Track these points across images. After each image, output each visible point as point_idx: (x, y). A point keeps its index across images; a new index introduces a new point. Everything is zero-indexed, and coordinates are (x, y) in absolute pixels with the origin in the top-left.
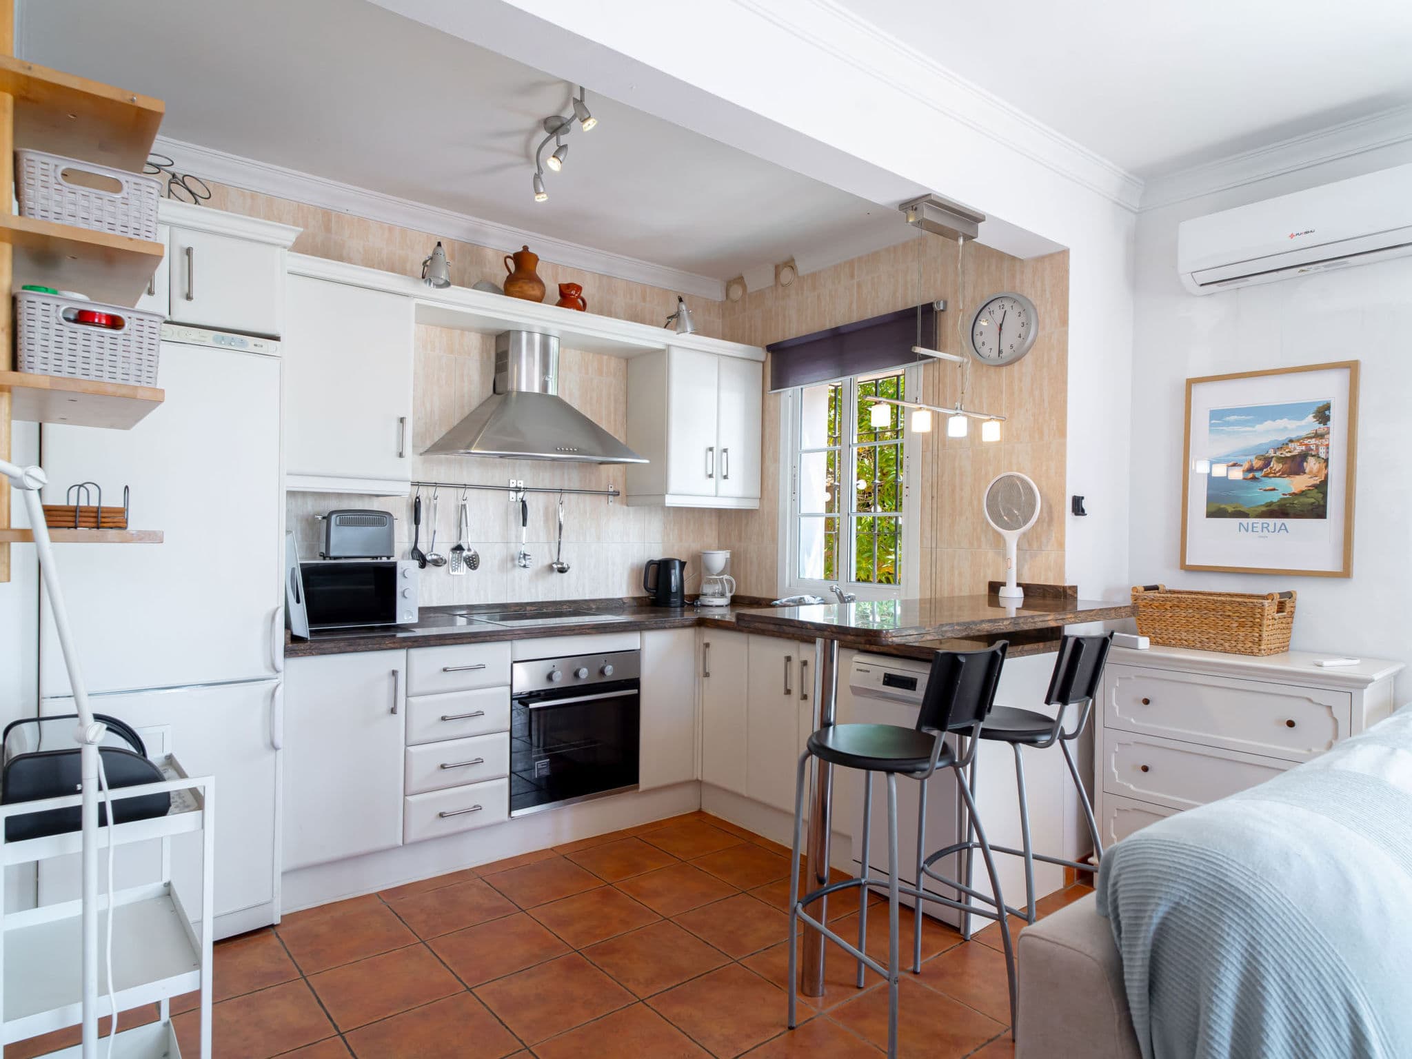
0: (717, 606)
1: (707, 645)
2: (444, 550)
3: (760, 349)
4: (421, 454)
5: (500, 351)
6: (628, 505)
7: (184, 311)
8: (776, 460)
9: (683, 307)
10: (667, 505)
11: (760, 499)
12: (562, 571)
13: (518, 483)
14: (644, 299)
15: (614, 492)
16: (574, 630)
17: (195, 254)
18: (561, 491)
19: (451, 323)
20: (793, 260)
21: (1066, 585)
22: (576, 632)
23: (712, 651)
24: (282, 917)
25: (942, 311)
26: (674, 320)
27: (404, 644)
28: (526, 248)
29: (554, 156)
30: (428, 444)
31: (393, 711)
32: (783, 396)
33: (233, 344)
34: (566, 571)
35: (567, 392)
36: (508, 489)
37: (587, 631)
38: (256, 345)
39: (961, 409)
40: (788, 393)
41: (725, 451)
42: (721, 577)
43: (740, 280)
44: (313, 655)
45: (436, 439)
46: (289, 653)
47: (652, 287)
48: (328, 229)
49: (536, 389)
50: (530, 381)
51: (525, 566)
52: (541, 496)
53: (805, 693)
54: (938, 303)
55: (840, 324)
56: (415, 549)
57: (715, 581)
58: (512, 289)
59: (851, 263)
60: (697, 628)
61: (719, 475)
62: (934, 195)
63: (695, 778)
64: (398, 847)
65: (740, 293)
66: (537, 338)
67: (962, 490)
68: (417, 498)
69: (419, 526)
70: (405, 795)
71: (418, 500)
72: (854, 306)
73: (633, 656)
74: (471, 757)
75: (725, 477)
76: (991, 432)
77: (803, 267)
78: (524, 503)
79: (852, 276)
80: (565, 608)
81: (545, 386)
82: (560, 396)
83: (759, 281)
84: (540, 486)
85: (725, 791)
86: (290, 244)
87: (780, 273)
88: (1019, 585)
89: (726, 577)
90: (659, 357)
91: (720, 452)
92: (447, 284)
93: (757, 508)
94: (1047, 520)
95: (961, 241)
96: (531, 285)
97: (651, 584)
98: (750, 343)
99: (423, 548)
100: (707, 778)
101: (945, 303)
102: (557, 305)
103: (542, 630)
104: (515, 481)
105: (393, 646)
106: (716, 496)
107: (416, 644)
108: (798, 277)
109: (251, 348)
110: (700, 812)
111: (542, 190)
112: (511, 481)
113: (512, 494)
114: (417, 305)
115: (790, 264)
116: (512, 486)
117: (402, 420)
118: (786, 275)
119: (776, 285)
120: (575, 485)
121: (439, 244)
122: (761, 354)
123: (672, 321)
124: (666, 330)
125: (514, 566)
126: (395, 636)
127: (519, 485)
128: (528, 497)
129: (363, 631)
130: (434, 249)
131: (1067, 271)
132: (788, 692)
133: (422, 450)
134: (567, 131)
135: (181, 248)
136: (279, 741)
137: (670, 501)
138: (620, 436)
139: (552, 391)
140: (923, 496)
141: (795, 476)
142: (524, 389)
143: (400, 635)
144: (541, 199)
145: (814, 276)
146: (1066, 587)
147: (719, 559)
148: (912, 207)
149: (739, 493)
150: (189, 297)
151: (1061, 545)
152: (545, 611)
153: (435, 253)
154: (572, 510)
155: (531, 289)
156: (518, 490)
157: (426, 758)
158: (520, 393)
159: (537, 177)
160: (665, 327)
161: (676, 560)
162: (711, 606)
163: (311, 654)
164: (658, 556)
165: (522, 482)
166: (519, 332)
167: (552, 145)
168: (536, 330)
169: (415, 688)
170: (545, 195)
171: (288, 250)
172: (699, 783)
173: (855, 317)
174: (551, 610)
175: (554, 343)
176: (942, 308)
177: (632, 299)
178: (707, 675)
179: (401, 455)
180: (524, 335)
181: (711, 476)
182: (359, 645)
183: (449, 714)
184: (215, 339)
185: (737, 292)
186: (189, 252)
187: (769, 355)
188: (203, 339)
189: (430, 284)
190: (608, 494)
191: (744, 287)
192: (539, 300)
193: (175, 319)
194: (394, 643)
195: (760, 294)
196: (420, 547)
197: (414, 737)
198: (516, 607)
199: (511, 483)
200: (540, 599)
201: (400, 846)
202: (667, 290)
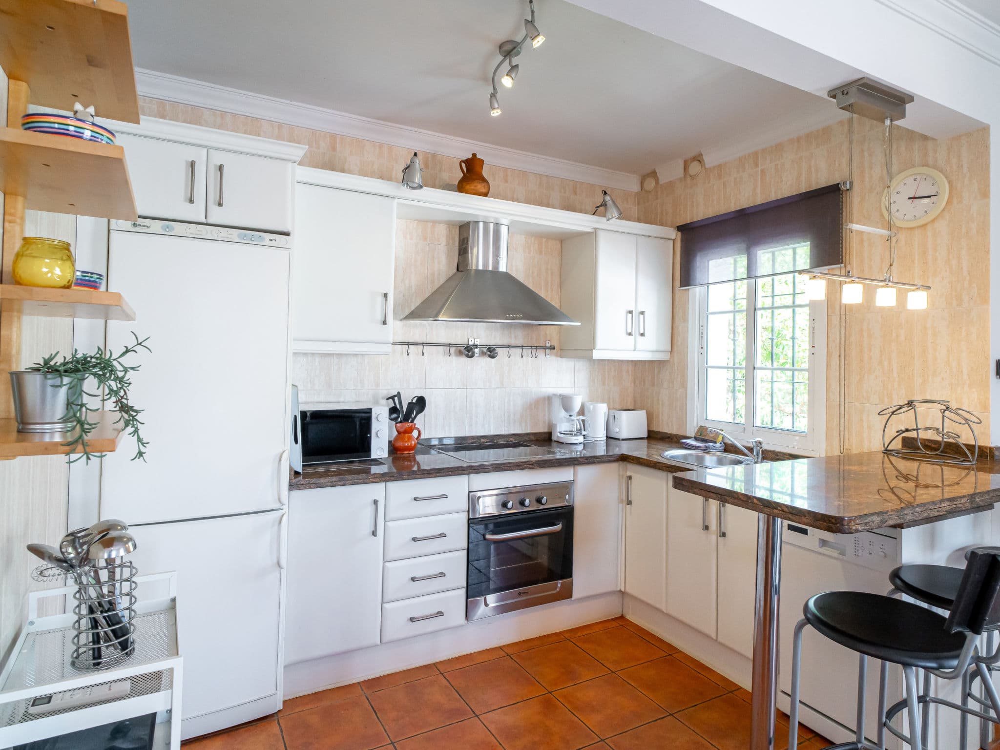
1: (630, 478)
3: (672, 229)
4: (401, 320)
5: (462, 238)
6: (561, 358)
7: (217, 215)
8: (685, 320)
9: (608, 198)
10: (594, 358)
11: (671, 352)
13: (476, 340)
14: (575, 193)
15: (550, 347)
16: (519, 465)
17: (225, 170)
18: (509, 347)
19: (425, 217)
20: (701, 155)
21: (992, 445)
23: (634, 481)
24: (284, 702)
25: (848, 190)
26: (602, 208)
27: (384, 479)
28: (476, 154)
29: (507, 75)
30: (407, 312)
31: (374, 534)
33: (253, 239)
35: (514, 268)
36: (468, 346)
37: (530, 466)
38: (271, 240)
39: (890, 280)
41: (642, 313)
43: (653, 174)
44: (311, 488)
45: (413, 308)
46: (292, 487)
47: (582, 183)
48: (334, 149)
49: (490, 267)
50: (485, 261)
53: (723, 531)
54: (845, 183)
55: (745, 205)
58: (464, 187)
59: (756, 154)
60: (621, 462)
61: (637, 333)
62: (868, 79)
63: (618, 589)
65: (653, 184)
66: (492, 225)
67: (870, 350)
70: (383, 602)
72: (759, 190)
73: (566, 487)
74: (435, 571)
75: (642, 335)
76: (918, 301)
77: (710, 160)
79: (756, 165)
80: (512, 441)
81: (496, 262)
82: (509, 272)
83: (670, 173)
84: (492, 343)
85: (648, 604)
86: (298, 159)
87: (689, 166)
90: (588, 239)
91: (638, 314)
92: (421, 187)
93: (668, 359)
95: (888, 122)
96: (478, 183)
98: (662, 225)
100: (628, 590)
101: (851, 183)
103: (494, 466)
104: (473, 340)
105: (373, 480)
106: (635, 350)
107: (392, 479)
108: (705, 168)
109: (267, 242)
110: (622, 617)
111: (496, 106)
114: (398, 203)
115: (698, 159)
116: (471, 344)
117: (385, 295)
118: (694, 168)
119: (685, 177)
120: (520, 342)
121: (415, 155)
122: (673, 234)
123: (600, 209)
124: (594, 216)
127: (476, 343)
130: (412, 159)
131: (987, 147)
132: (706, 528)
133: (401, 318)
134: (519, 52)
135: (215, 165)
136: (283, 563)
137: (597, 355)
138: (555, 302)
139: (502, 268)
141: (702, 333)
142: (480, 267)
144: (496, 113)
145: (720, 167)
146: (993, 448)
148: (843, 92)
149: (654, 348)
150: (220, 204)
151: (985, 407)
152: (495, 442)
153: (412, 162)
154: (517, 362)
155: (478, 186)
156: (475, 347)
157: (400, 571)
158: (478, 271)
159: (493, 95)
160: (594, 214)
165: (478, 340)
166: (477, 223)
167: (506, 66)
168: (490, 220)
169: (391, 514)
170: (499, 110)
171: (299, 164)
172: (622, 593)
173: (759, 201)
174: (501, 441)
175: (504, 231)
176: (848, 188)
177: (565, 193)
178: (630, 503)
179: (384, 323)
180: (481, 225)
181: (630, 334)
182: (348, 480)
183: (419, 536)
184: (239, 236)
185: (650, 184)
186: (221, 168)
187: (679, 234)
188: (229, 236)
189: (407, 187)
190: (545, 348)
191: (657, 180)
192: (485, 195)
193: (210, 221)
194: (375, 478)
195: (671, 185)
197: (390, 555)
198: (473, 439)
199: (470, 341)
200: (492, 433)
201: (378, 645)
202: (593, 185)
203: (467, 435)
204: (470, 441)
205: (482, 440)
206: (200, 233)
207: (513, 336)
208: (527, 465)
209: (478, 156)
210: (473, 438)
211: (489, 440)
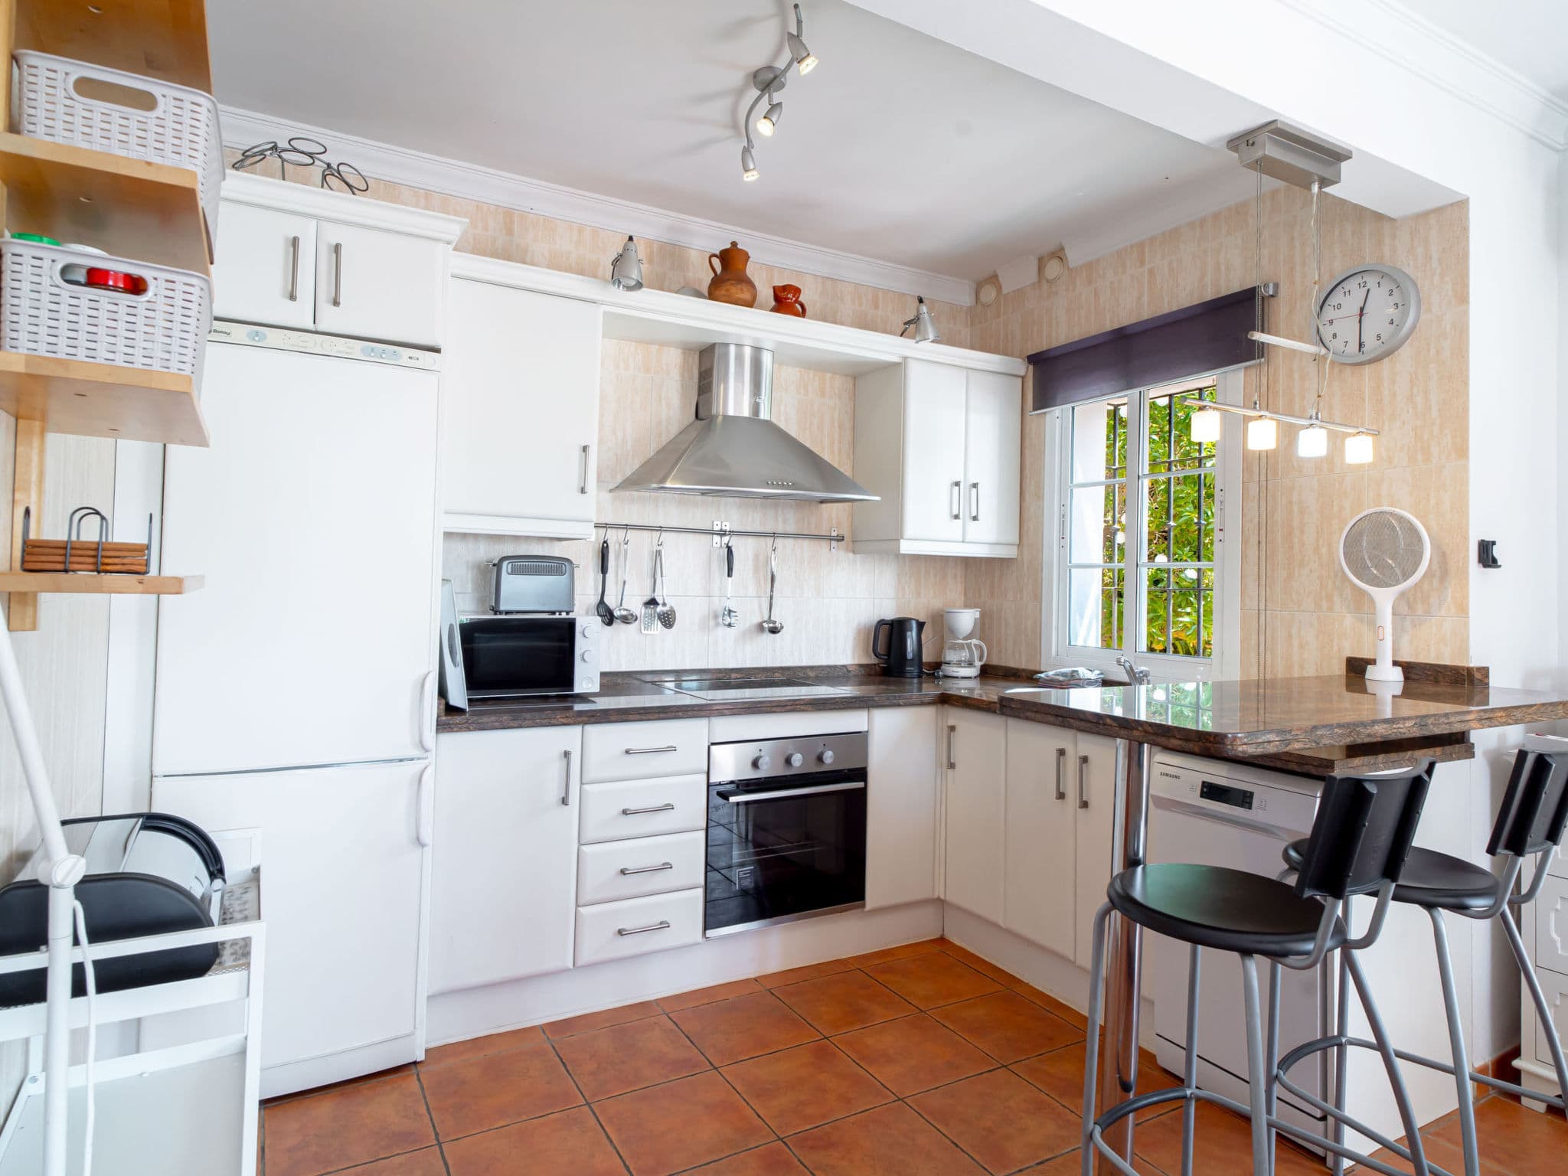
0: (963, 678)
1: (952, 728)
2: (634, 604)
3: (1021, 360)
4: (611, 491)
5: (703, 369)
6: (854, 552)
7: (330, 319)
8: (1040, 497)
9: (924, 309)
10: (902, 552)
11: (1019, 545)
12: (774, 631)
13: (724, 524)
14: (876, 307)
15: (837, 536)
16: (786, 704)
17: (343, 251)
18: (774, 535)
19: (647, 336)
20: (1062, 249)
21: (1471, 665)
22: (788, 708)
23: (959, 737)
24: (427, 1051)
25: (1272, 296)
26: (912, 326)
27: (580, 719)
28: (734, 244)
29: (765, 117)
30: (619, 479)
31: (564, 801)
32: (1048, 416)
33: (384, 356)
34: (779, 632)
35: (782, 418)
36: (712, 532)
37: (802, 707)
38: (410, 358)
39: (1317, 418)
40: (1056, 414)
41: (975, 486)
42: (969, 641)
43: (994, 279)
44: (470, 730)
45: (628, 473)
46: (442, 727)
47: (885, 291)
48: (510, 232)
50: (738, 404)
51: (729, 625)
52: (750, 540)
53: (1084, 799)
54: (1266, 286)
55: (1125, 323)
56: (602, 602)
57: (962, 647)
58: (717, 293)
59: (1141, 246)
60: (939, 705)
61: (967, 514)
62: (1281, 122)
63: (936, 896)
64: (568, 970)
65: (993, 294)
66: (748, 352)
67: (1302, 532)
68: (605, 542)
69: (607, 575)
70: (577, 906)
71: (605, 545)
72: (1145, 299)
73: (859, 739)
74: (658, 861)
75: (975, 518)
76: (1359, 450)
77: (1075, 256)
78: (729, 549)
79: (1142, 263)
80: (778, 676)
81: (756, 408)
82: (774, 420)
83: (1017, 277)
84: (749, 529)
85: (979, 918)
86: (455, 239)
87: (1045, 266)
88: (1395, 663)
89: (974, 641)
90: (892, 372)
91: (968, 487)
92: (639, 285)
93: (1015, 557)
94: (1438, 573)
95: (1315, 188)
96: (739, 286)
97: (881, 649)
98: (1005, 353)
99: (611, 601)
100: (952, 897)
101: (1276, 286)
102: (772, 310)
103: (747, 706)
104: (719, 523)
105: (563, 721)
106: (963, 542)
107: (593, 720)
108: (1068, 269)
109: (405, 361)
110: (942, 940)
111: (752, 167)
112: (715, 523)
113: (717, 538)
114: (605, 313)
115: (1059, 254)
116: (717, 528)
117: (585, 449)
118: (1053, 269)
119: (1039, 281)
120: (791, 528)
121: (631, 238)
122: (1020, 367)
123: (910, 327)
124: (901, 338)
125: (717, 625)
126: (571, 708)
127: (724, 528)
128: (735, 542)
129: (535, 700)
130: (625, 245)
131: (1465, 230)
132: (1061, 796)
133: (611, 486)
134: (782, 86)
135: (329, 245)
136: (426, 835)
137: (906, 547)
138: (846, 469)
139: (764, 415)
140: (1245, 542)
141: (1063, 516)
142: (731, 412)
143: (578, 707)
144: (751, 177)
145: (1089, 266)
146: (1472, 668)
147: (966, 619)
148: (1247, 141)
149: (992, 538)
150: (336, 303)
151: (1463, 609)
152: (753, 679)
153: (625, 249)
154: (789, 557)
155: (739, 291)
156: (722, 533)
157: (603, 860)
158: (726, 417)
159: (746, 151)
160: (901, 335)
161: (911, 619)
162: (957, 677)
163: (468, 729)
164: (890, 614)
165: (727, 523)
166: (727, 345)
167: (764, 105)
168: (746, 342)
169: (592, 773)
170: (755, 173)
171: (455, 249)
172: (940, 903)
173: (1146, 314)
174: (761, 677)
175: (767, 359)
176: (1271, 293)
177: (860, 305)
178: (952, 766)
179: (583, 491)
180: (732, 349)
181: (957, 517)
182: (525, 719)
183: (632, 807)
184: (363, 351)
185: (989, 294)
186: (337, 248)
187: (1031, 367)
188: (349, 350)
189: (619, 287)
190: (830, 539)
191: (999, 288)
192: (750, 304)
193: (321, 327)
194: (567, 717)
195: (1019, 293)
196: (606, 600)
197: (590, 834)
198: (720, 673)
199: (715, 525)
200: (748, 665)
201: (570, 969)
202: (904, 294)
203: (710, 667)
205: (734, 675)
206: (305, 344)
207: (780, 519)
208: (797, 705)
209: (740, 247)
210: (719, 671)
211: (743, 675)
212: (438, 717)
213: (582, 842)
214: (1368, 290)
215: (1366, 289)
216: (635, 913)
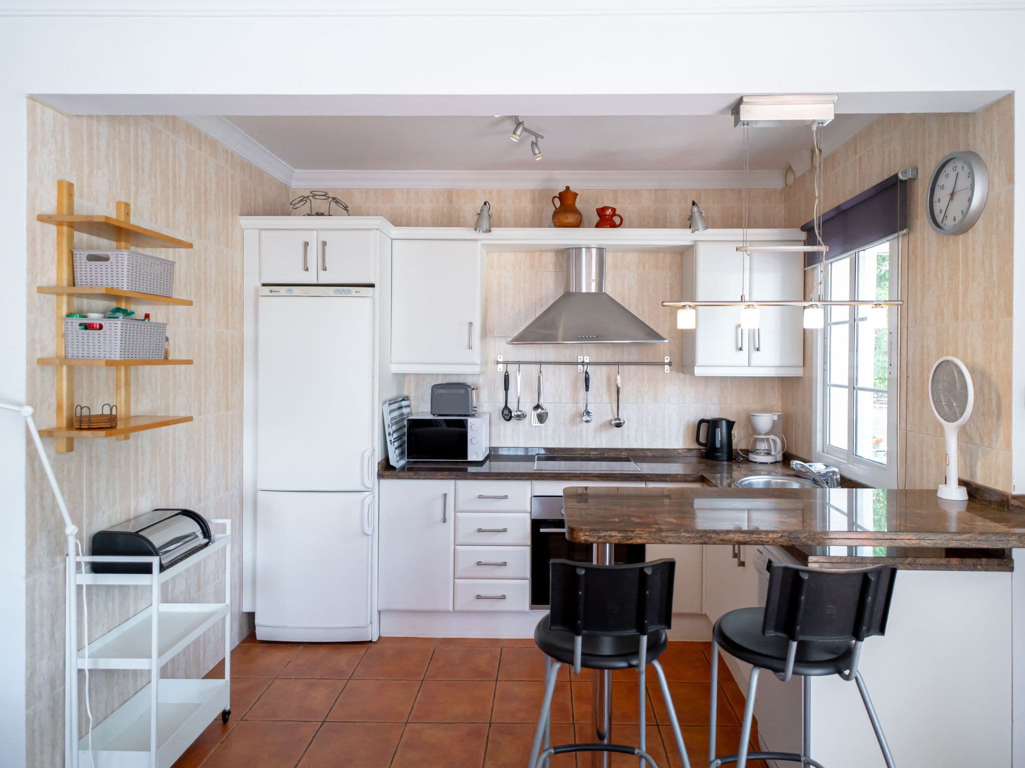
0: (761, 463)
2: (527, 407)
6: (683, 373)
7: (324, 277)
9: (695, 209)
10: (696, 375)
11: (803, 367)
12: (619, 425)
13: (585, 359)
15: (669, 363)
16: (580, 477)
17: (327, 244)
18: (618, 364)
22: (581, 478)
26: (690, 222)
28: (568, 188)
29: (514, 133)
30: (516, 335)
31: (444, 521)
32: (816, 271)
33: (343, 293)
34: (621, 426)
36: (577, 364)
37: (592, 478)
38: (356, 292)
40: (820, 269)
42: (767, 437)
43: (791, 169)
45: (521, 330)
46: (380, 476)
49: (593, 289)
51: (587, 422)
52: (604, 368)
56: (506, 407)
57: (763, 440)
59: (855, 139)
60: (702, 483)
61: (752, 348)
64: (449, 612)
65: (792, 179)
66: (584, 251)
68: (507, 372)
69: (508, 392)
70: (454, 578)
71: (507, 374)
72: (857, 181)
74: (500, 560)
75: (758, 349)
78: (586, 373)
80: (624, 455)
82: (606, 292)
83: (802, 165)
84: (604, 361)
87: (813, 157)
89: (772, 437)
90: (692, 251)
93: (802, 376)
97: (702, 439)
99: (512, 406)
103: (553, 475)
104: (582, 357)
105: (441, 477)
106: (749, 366)
108: (823, 159)
109: (354, 294)
112: (579, 357)
113: (580, 367)
114: (483, 245)
116: (580, 361)
117: (470, 324)
118: (817, 158)
119: (812, 168)
120: (633, 359)
125: (582, 420)
126: (466, 470)
127: (585, 361)
128: (590, 369)
132: (736, 556)
135: (322, 242)
137: (699, 371)
140: (901, 375)
142: (584, 291)
145: (833, 156)
147: (764, 421)
149: (777, 362)
150: (325, 269)
152: (606, 455)
153: (483, 210)
154: (627, 378)
156: (583, 363)
157: (469, 555)
158: (579, 294)
159: (534, 144)
160: (690, 228)
161: (722, 419)
162: (756, 462)
163: (392, 478)
164: (712, 414)
165: (588, 358)
168: (593, 246)
169: (461, 507)
173: (857, 192)
174: (612, 454)
179: (470, 347)
181: (741, 349)
182: (421, 475)
183: (483, 528)
184: (335, 292)
185: (790, 179)
188: (328, 292)
190: (663, 364)
191: (794, 173)
192: (578, 225)
193: (321, 282)
194: (443, 475)
195: (804, 177)
196: (509, 405)
197: (460, 540)
198: (583, 451)
199: (579, 359)
200: (604, 446)
203: (577, 447)
204: (580, 453)
205: (592, 453)
206: (309, 292)
207: (626, 353)
208: (587, 476)
209: (571, 189)
210: (583, 449)
211: (599, 453)
212: (378, 471)
213: (456, 543)
214: (958, 173)
215: (956, 172)
216: (487, 587)
